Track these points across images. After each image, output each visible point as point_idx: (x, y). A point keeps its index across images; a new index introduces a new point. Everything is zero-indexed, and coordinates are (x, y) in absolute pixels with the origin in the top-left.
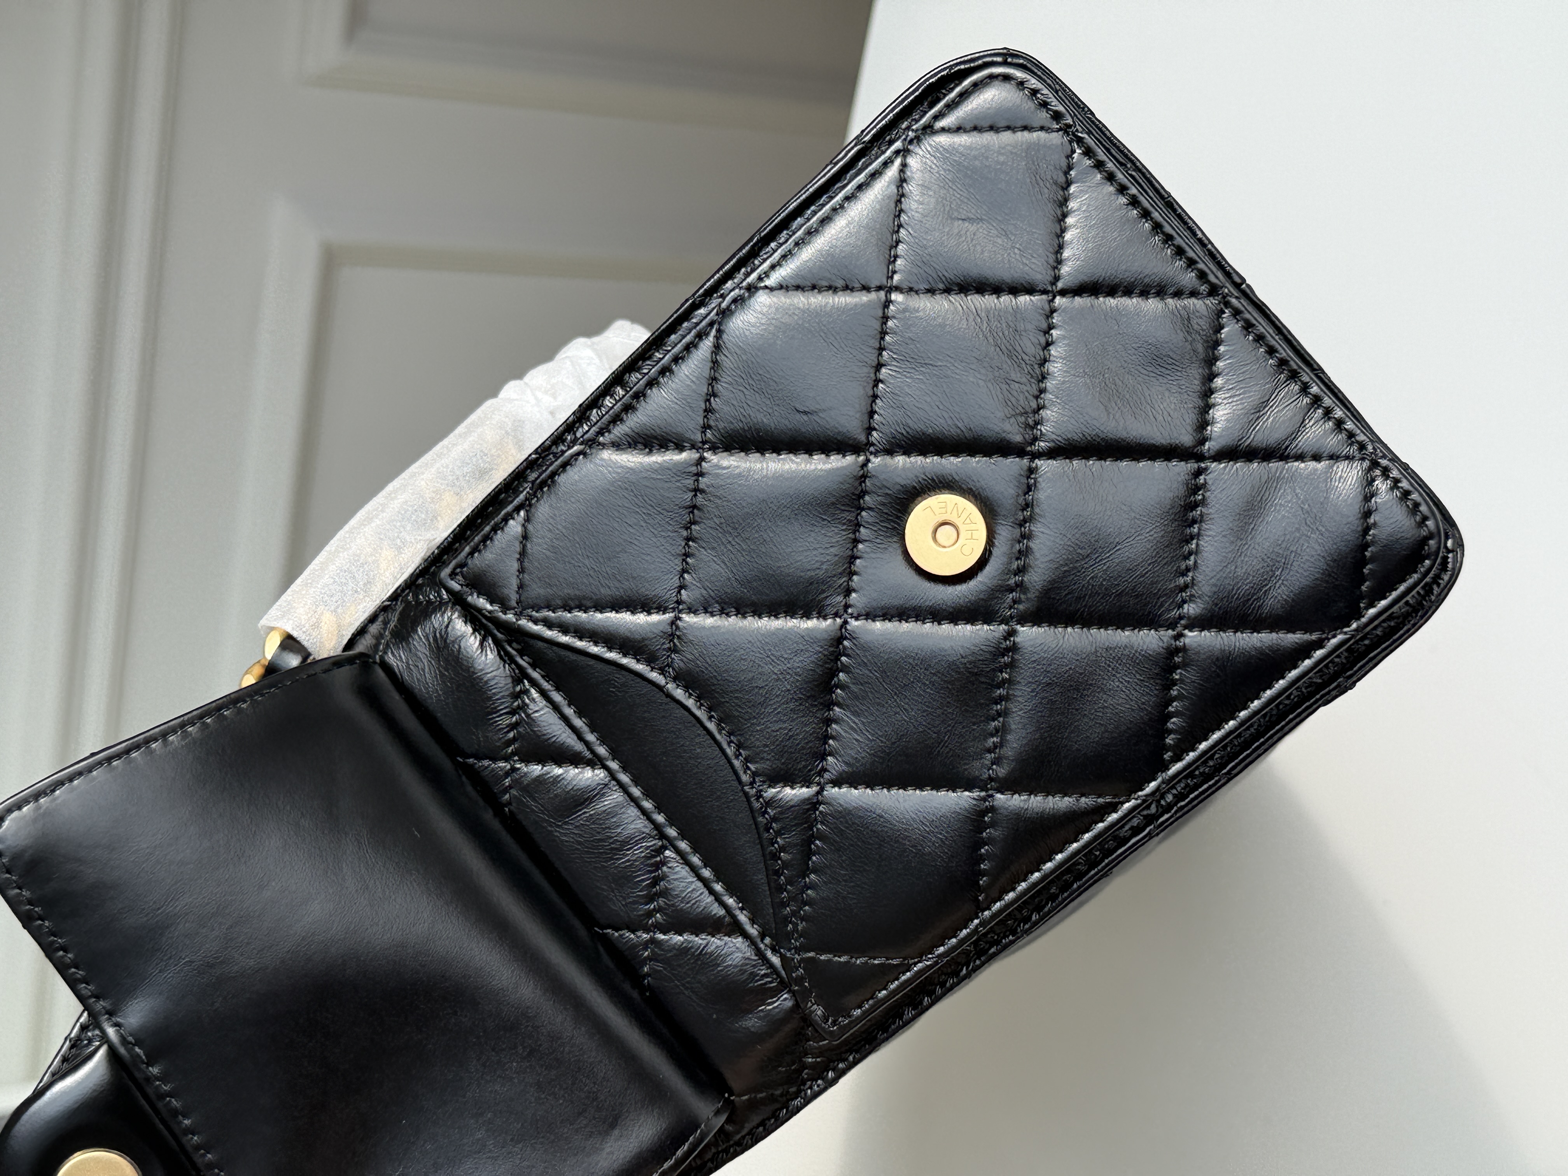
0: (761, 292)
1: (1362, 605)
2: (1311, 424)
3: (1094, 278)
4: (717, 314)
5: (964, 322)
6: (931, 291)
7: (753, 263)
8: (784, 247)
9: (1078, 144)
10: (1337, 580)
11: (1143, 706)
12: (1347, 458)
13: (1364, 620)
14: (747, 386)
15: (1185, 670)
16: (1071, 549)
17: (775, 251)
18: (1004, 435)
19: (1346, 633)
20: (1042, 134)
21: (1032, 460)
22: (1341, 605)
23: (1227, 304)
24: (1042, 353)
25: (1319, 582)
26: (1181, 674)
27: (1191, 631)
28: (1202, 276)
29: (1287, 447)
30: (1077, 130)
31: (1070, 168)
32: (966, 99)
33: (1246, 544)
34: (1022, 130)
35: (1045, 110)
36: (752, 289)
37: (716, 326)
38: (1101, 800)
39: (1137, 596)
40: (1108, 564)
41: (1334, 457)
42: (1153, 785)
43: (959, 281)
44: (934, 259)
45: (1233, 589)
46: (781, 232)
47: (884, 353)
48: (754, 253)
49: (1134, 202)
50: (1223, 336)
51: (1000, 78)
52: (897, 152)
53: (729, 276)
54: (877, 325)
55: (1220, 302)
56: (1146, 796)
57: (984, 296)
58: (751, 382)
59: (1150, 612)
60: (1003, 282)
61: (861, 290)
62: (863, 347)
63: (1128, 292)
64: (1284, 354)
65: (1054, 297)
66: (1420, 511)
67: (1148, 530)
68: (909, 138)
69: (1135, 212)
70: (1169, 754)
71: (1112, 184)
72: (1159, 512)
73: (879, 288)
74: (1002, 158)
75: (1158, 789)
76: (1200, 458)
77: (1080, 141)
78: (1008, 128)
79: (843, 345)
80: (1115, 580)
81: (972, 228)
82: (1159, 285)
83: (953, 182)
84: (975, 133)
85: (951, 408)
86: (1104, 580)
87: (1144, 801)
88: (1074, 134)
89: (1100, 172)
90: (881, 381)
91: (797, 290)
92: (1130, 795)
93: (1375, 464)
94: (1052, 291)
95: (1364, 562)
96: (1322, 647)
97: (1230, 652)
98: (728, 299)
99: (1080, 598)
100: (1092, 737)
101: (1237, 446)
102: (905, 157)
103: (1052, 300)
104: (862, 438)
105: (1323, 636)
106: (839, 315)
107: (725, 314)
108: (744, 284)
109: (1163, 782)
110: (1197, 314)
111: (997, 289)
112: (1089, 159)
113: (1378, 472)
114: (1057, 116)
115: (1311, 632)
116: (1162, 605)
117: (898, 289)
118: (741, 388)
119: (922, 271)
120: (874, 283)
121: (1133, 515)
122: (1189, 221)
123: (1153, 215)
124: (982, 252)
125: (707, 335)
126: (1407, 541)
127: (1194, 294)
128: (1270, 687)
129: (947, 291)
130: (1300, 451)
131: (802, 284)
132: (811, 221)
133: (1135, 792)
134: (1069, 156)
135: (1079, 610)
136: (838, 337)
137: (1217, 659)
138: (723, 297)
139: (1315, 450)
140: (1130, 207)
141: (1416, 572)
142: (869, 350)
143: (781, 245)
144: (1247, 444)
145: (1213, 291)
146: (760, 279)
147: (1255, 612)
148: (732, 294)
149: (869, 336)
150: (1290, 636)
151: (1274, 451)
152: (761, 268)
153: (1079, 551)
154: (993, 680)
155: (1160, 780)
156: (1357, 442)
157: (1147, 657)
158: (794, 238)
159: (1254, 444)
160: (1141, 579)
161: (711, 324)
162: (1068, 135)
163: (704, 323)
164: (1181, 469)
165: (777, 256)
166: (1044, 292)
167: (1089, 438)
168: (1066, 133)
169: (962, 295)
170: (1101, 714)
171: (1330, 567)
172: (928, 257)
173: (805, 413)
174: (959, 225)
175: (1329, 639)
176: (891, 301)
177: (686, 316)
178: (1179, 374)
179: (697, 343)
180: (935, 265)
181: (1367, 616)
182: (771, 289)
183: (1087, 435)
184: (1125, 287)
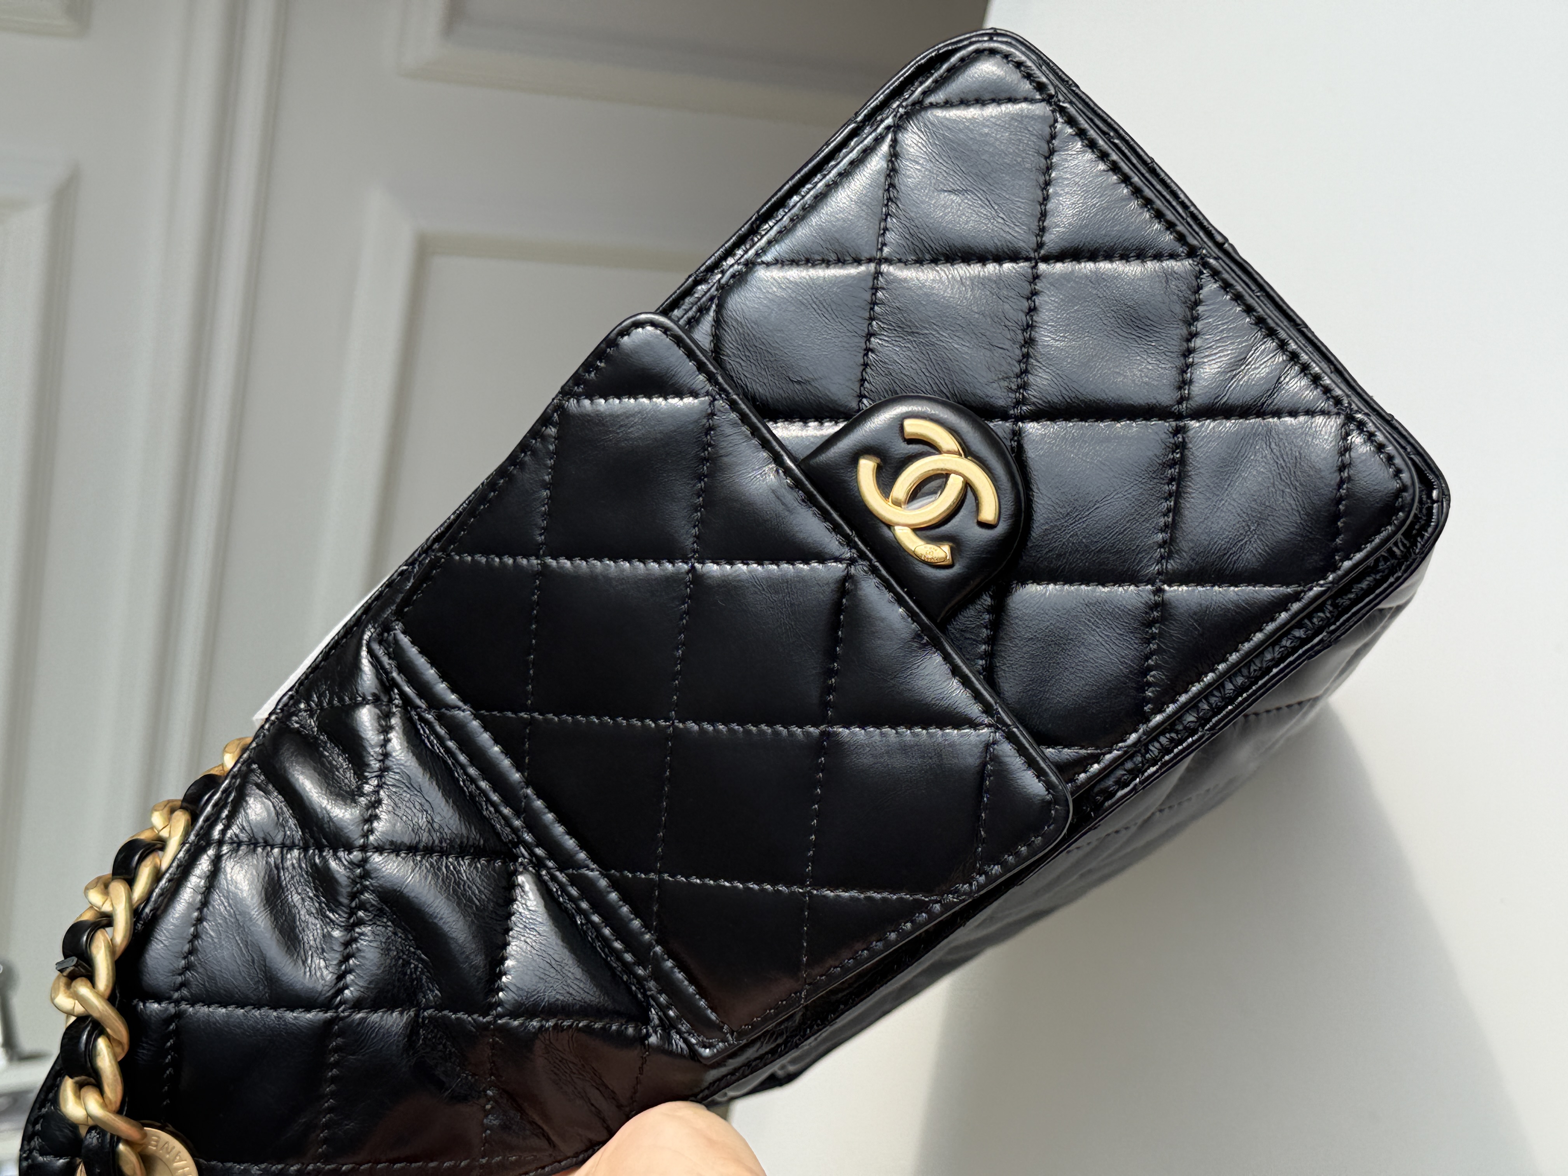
0: (758, 267)
1: (1337, 558)
2: (1287, 380)
3: (1075, 243)
4: (717, 290)
5: (949, 290)
6: (920, 262)
7: (752, 240)
8: (779, 224)
9: (1060, 113)
10: (1311, 533)
11: (1122, 660)
12: (1323, 413)
13: (1340, 573)
14: (744, 358)
15: (1164, 625)
16: (1052, 508)
17: (772, 228)
18: (987, 399)
19: (1321, 586)
20: (1024, 105)
21: (1015, 423)
22: (1316, 558)
23: (1206, 265)
24: (1024, 318)
25: (1292, 536)
26: (1160, 627)
27: (1170, 585)
28: (1181, 238)
29: (1263, 404)
30: (1059, 101)
31: (1053, 137)
32: (954, 74)
33: (1222, 500)
34: (1007, 103)
35: (1028, 82)
36: (750, 265)
37: (716, 301)
38: (1083, 752)
39: (1117, 552)
40: (1087, 523)
41: (1310, 413)
42: (1134, 737)
43: (945, 251)
44: (921, 231)
45: (1208, 545)
46: (778, 210)
47: (874, 323)
48: (754, 230)
49: (1115, 168)
50: (1201, 296)
51: (986, 53)
52: (888, 128)
53: (729, 253)
54: (867, 296)
55: (1198, 263)
56: (1128, 747)
57: (969, 265)
58: (748, 354)
59: (1129, 568)
60: (987, 251)
61: (852, 263)
62: (853, 318)
63: (1109, 256)
64: (1262, 312)
65: (1036, 264)
66: (1394, 464)
67: (1127, 488)
68: (899, 115)
69: (1115, 177)
70: (1150, 706)
71: (1093, 151)
72: (1138, 470)
73: (870, 260)
74: (986, 130)
75: (1139, 740)
76: (1179, 417)
77: (1062, 110)
78: (993, 101)
79: (834, 316)
80: (1095, 537)
81: (956, 199)
82: (1137, 248)
83: (940, 155)
84: (962, 107)
85: (936, 374)
86: (1084, 537)
87: (1126, 752)
88: (1055, 104)
89: (1082, 140)
90: (872, 351)
91: (791, 264)
92: (1112, 747)
93: (1350, 418)
94: (1035, 258)
95: (1337, 516)
96: (1299, 600)
97: (1207, 607)
98: (728, 274)
99: (1061, 555)
100: (1073, 690)
101: (1213, 404)
102: (895, 133)
103: (1035, 267)
104: (854, 404)
105: (1299, 589)
106: (830, 287)
107: (725, 290)
108: (742, 260)
109: (1144, 733)
110: (1175, 276)
111: (982, 258)
112: (1072, 127)
113: (1352, 427)
114: (1040, 87)
115: (1288, 585)
116: (1140, 561)
117: (888, 261)
118: (738, 360)
119: (909, 243)
120: (865, 255)
121: (1112, 474)
122: (1172, 184)
123: (1133, 180)
124: (967, 222)
125: (708, 309)
126: (1380, 494)
127: (1173, 256)
128: (1248, 640)
129: (935, 261)
130: (1276, 407)
131: (796, 258)
132: (806, 198)
133: (1117, 743)
134: (1053, 126)
135: (1060, 566)
136: (829, 309)
137: (1195, 613)
138: (723, 273)
139: (1290, 405)
140: (1110, 173)
141: (1390, 524)
142: (860, 320)
143: (777, 222)
144: (1224, 400)
145: (1192, 253)
146: (757, 254)
147: (1231, 566)
148: (731, 270)
149: (859, 307)
150: (1267, 588)
151: (1249, 408)
152: (758, 245)
153: (1059, 510)
154: (978, 636)
155: (1141, 731)
156: (1333, 397)
157: (1127, 612)
158: (789, 214)
159: (1230, 402)
160: (1120, 536)
161: (712, 299)
162: (1051, 105)
163: (704, 299)
164: (1159, 428)
165: (773, 233)
166: (1027, 259)
167: (1069, 400)
168: (1049, 103)
169: (949, 265)
170: (1081, 668)
171: (1305, 521)
172: (915, 229)
173: (799, 382)
174: (945, 197)
175: (1305, 592)
176: (881, 273)
177: (688, 292)
178: (1157, 335)
179: (699, 318)
180: (922, 237)
181: (1342, 569)
182: (768, 265)
183: (1066, 397)
184: (1105, 251)
